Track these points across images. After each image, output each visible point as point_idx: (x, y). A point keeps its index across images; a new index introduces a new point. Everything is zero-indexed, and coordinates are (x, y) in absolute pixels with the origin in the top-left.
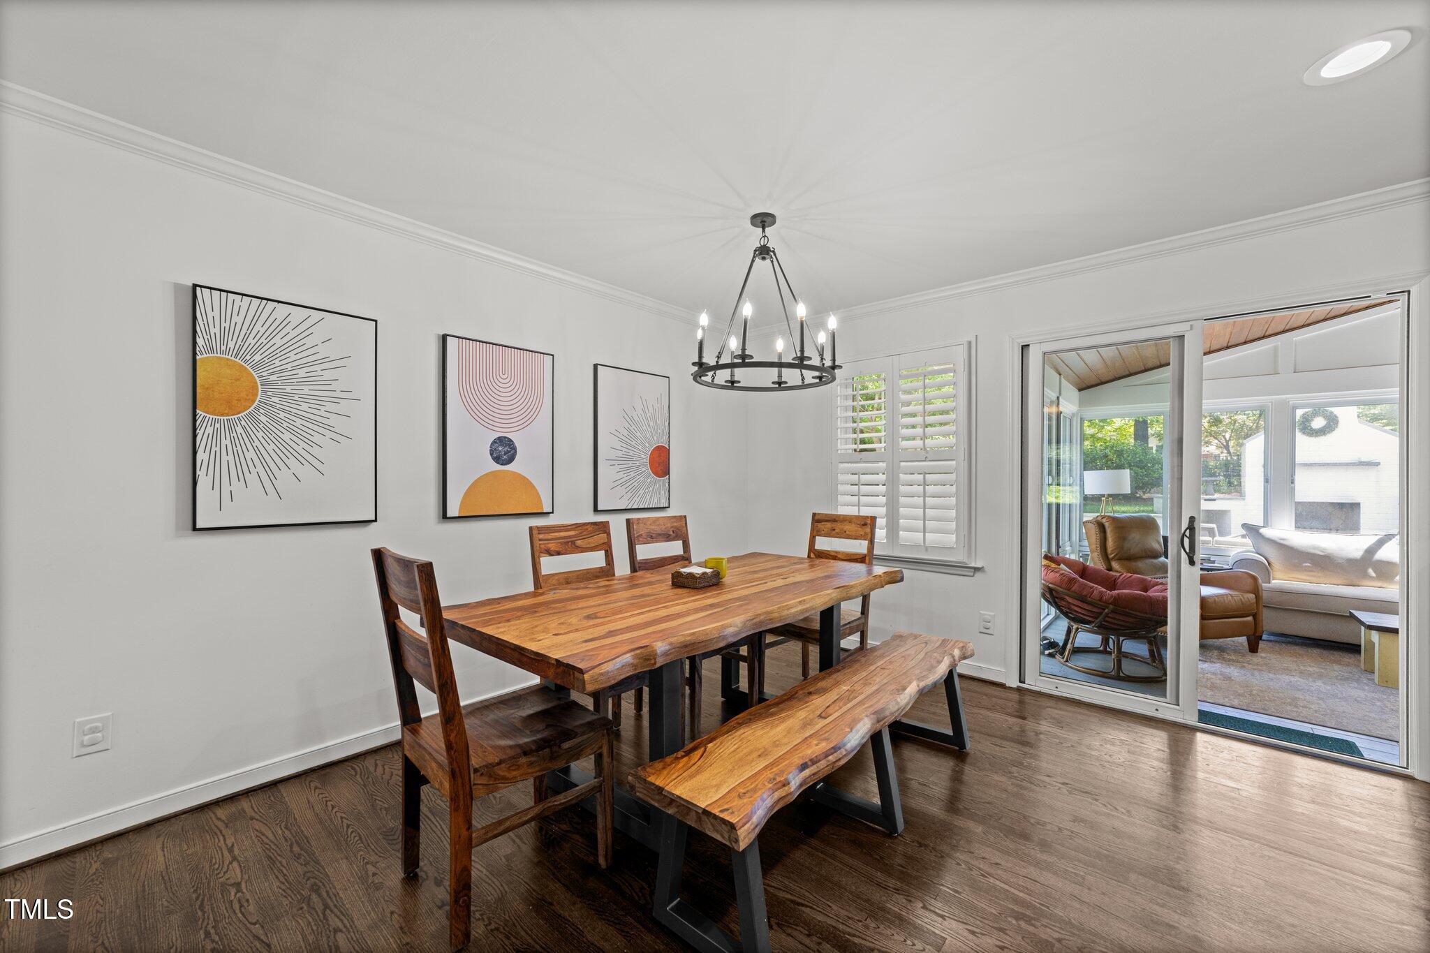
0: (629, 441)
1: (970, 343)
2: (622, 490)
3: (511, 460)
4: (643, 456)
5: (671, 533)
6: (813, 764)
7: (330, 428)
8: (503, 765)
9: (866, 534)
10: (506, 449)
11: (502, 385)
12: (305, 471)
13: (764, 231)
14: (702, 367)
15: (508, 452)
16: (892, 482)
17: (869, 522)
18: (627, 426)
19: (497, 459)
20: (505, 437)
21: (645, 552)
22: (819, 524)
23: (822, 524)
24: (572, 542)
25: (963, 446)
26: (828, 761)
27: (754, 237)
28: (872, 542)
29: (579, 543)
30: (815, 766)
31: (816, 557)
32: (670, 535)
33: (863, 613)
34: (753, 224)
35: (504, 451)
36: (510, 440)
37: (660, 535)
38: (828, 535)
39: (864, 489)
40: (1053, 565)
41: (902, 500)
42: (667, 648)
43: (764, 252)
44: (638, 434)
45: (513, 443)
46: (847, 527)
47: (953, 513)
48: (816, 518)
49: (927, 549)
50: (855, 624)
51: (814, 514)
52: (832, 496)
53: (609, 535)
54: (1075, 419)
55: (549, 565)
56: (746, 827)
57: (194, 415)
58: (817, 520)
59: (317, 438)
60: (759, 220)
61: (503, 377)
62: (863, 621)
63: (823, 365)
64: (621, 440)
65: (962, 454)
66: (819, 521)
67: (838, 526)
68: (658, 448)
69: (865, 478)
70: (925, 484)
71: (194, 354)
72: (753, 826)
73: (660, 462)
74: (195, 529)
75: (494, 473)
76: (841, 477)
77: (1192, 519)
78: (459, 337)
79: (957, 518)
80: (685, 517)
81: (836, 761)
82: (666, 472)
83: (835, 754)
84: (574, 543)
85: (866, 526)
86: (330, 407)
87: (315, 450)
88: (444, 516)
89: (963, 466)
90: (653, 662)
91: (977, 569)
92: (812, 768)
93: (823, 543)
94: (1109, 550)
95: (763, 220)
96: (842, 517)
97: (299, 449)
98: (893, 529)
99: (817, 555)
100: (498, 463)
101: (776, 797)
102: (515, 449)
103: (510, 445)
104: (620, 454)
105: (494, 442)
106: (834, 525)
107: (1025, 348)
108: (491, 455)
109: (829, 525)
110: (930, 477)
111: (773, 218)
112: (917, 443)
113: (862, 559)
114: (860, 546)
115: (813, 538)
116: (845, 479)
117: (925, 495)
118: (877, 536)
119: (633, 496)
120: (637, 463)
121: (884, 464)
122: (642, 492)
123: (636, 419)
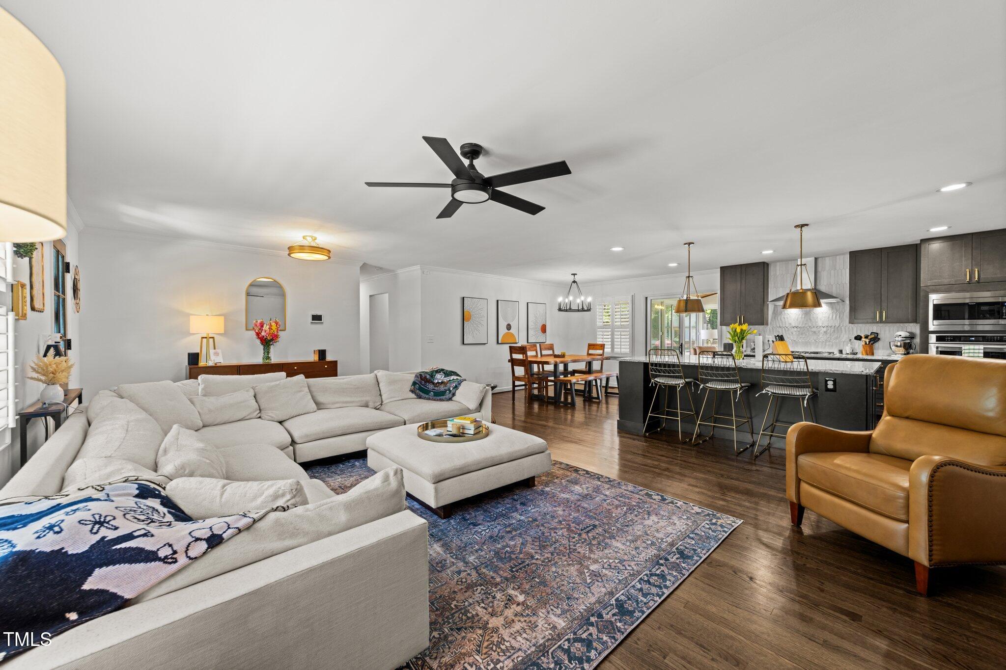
0: (536, 323)
1: (633, 296)
2: (534, 337)
3: (510, 329)
4: (540, 327)
5: (550, 348)
7: (481, 323)
11: (509, 311)
12: (477, 333)
14: (560, 310)
16: (613, 335)
17: (603, 345)
18: (535, 319)
21: (544, 352)
23: (591, 346)
25: (631, 325)
28: (604, 350)
33: (601, 368)
35: (509, 327)
36: (510, 324)
37: (547, 348)
38: (592, 349)
39: (605, 337)
41: (615, 340)
43: (574, 282)
44: (538, 321)
46: (597, 347)
47: (628, 347)
49: (622, 354)
51: (588, 344)
52: (596, 338)
57: (464, 322)
59: (479, 326)
61: (509, 308)
62: (601, 370)
63: (587, 309)
64: (534, 323)
65: (630, 326)
68: (543, 325)
69: (604, 333)
70: (621, 335)
71: (463, 310)
73: (544, 329)
74: (463, 344)
75: (507, 333)
76: (598, 333)
78: (500, 300)
79: (629, 348)
80: (553, 344)
82: (545, 332)
85: (602, 347)
86: (481, 319)
87: (479, 328)
88: (498, 343)
89: (631, 330)
93: (591, 352)
95: (574, 275)
96: (597, 344)
97: (477, 328)
98: (613, 348)
99: (589, 354)
100: (508, 330)
102: (511, 327)
104: (534, 327)
105: (508, 325)
106: (594, 346)
107: (646, 298)
108: (507, 328)
110: (622, 333)
111: (576, 274)
112: (619, 323)
113: (601, 355)
114: (600, 352)
115: (588, 351)
116: (599, 333)
117: (621, 338)
118: (605, 350)
119: (537, 339)
120: (538, 329)
121: (610, 329)
122: (539, 338)
123: (538, 317)
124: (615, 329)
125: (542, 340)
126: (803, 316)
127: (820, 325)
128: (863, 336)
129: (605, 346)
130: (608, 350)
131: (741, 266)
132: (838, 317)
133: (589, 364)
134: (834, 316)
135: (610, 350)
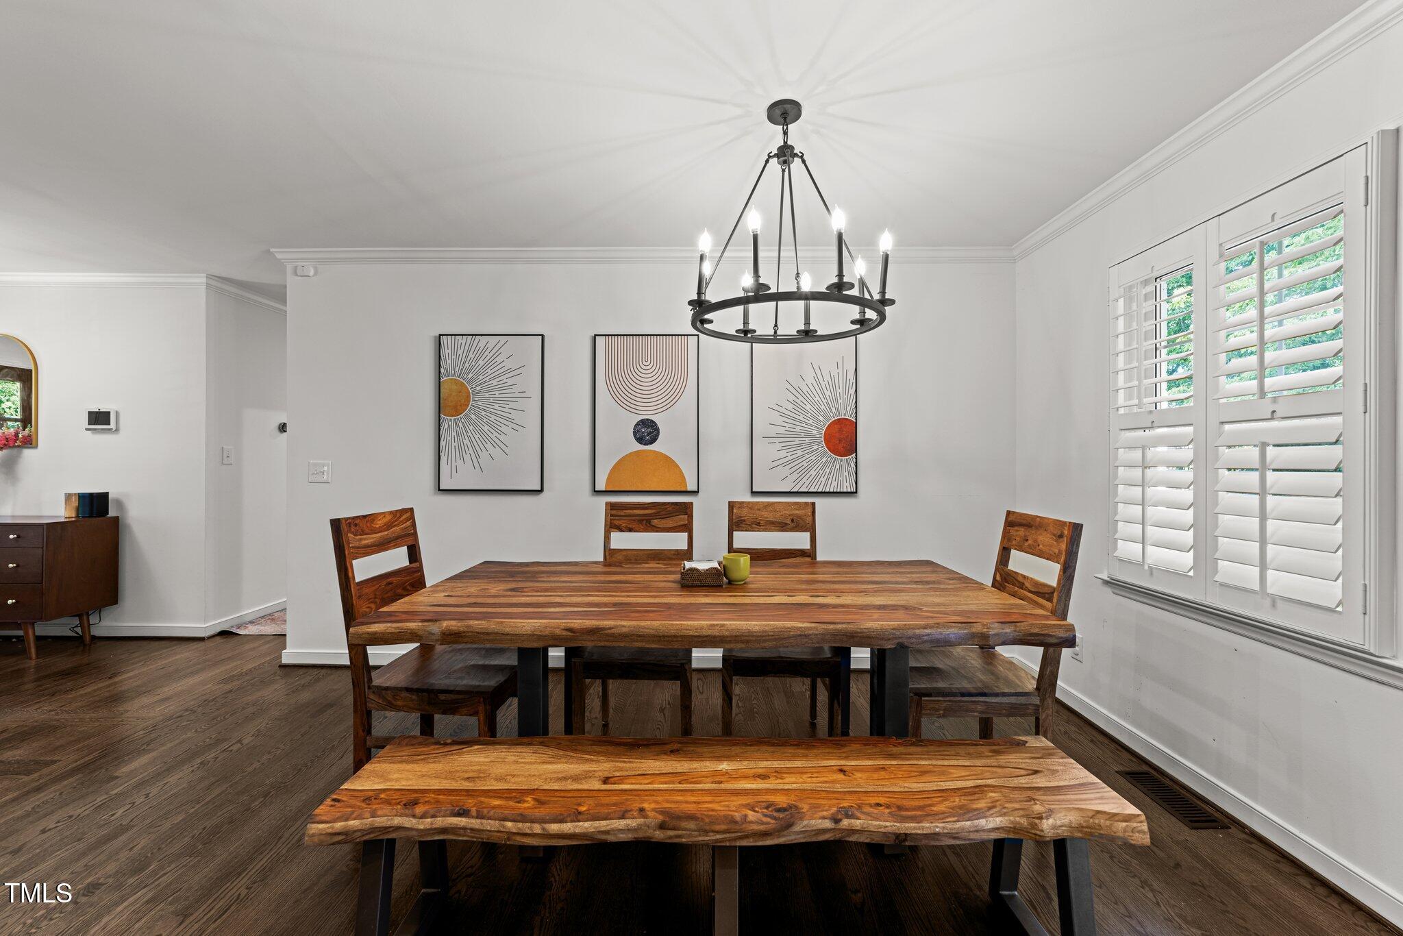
0: (795, 416)
2: (785, 471)
3: (653, 440)
4: (815, 432)
5: (789, 522)
6: (477, 818)
7: (511, 420)
8: (389, 692)
9: (1060, 552)
10: (649, 430)
11: (647, 372)
12: (496, 452)
15: (650, 433)
17: (1066, 533)
18: (791, 398)
19: (640, 440)
20: (648, 419)
22: (1017, 533)
23: (1023, 532)
24: (647, 520)
26: (503, 826)
27: (773, 136)
29: (655, 522)
30: (478, 821)
31: (1004, 583)
32: (786, 524)
34: (771, 119)
35: (647, 432)
36: (653, 422)
37: (772, 523)
38: (1022, 549)
43: (785, 154)
44: (808, 407)
45: (656, 424)
46: (1042, 538)
48: (1011, 518)
51: (1009, 513)
53: (691, 517)
55: (621, 541)
56: (321, 826)
57: (439, 417)
58: (1014, 522)
59: (504, 429)
60: (778, 112)
61: (644, 363)
64: (783, 415)
66: (1017, 527)
67: (1030, 535)
68: (841, 423)
71: (440, 379)
72: (330, 831)
73: (843, 439)
74: (439, 489)
75: (637, 453)
78: (605, 335)
81: (518, 834)
82: (851, 451)
83: (520, 825)
84: (649, 521)
86: (512, 405)
87: (502, 437)
88: (594, 490)
92: (473, 821)
95: (784, 112)
96: (1038, 520)
97: (493, 437)
98: (1203, 548)
99: (1005, 580)
100: (641, 444)
101: (396, 822)
102: (657, 430)
103: (652, 426)
104: (782, 430)
105: (637, 424)
106: (1030, 532)
108: (635, 436)
110: (1278, 455)
115: (1003, 556)
119: (801, 478)
120: (807, 440)
121: (1191, 429)
122: (813, 473)
123: (805, 389)
124: (1227, 427)
125: (834, 483)
135: (1188, 559)
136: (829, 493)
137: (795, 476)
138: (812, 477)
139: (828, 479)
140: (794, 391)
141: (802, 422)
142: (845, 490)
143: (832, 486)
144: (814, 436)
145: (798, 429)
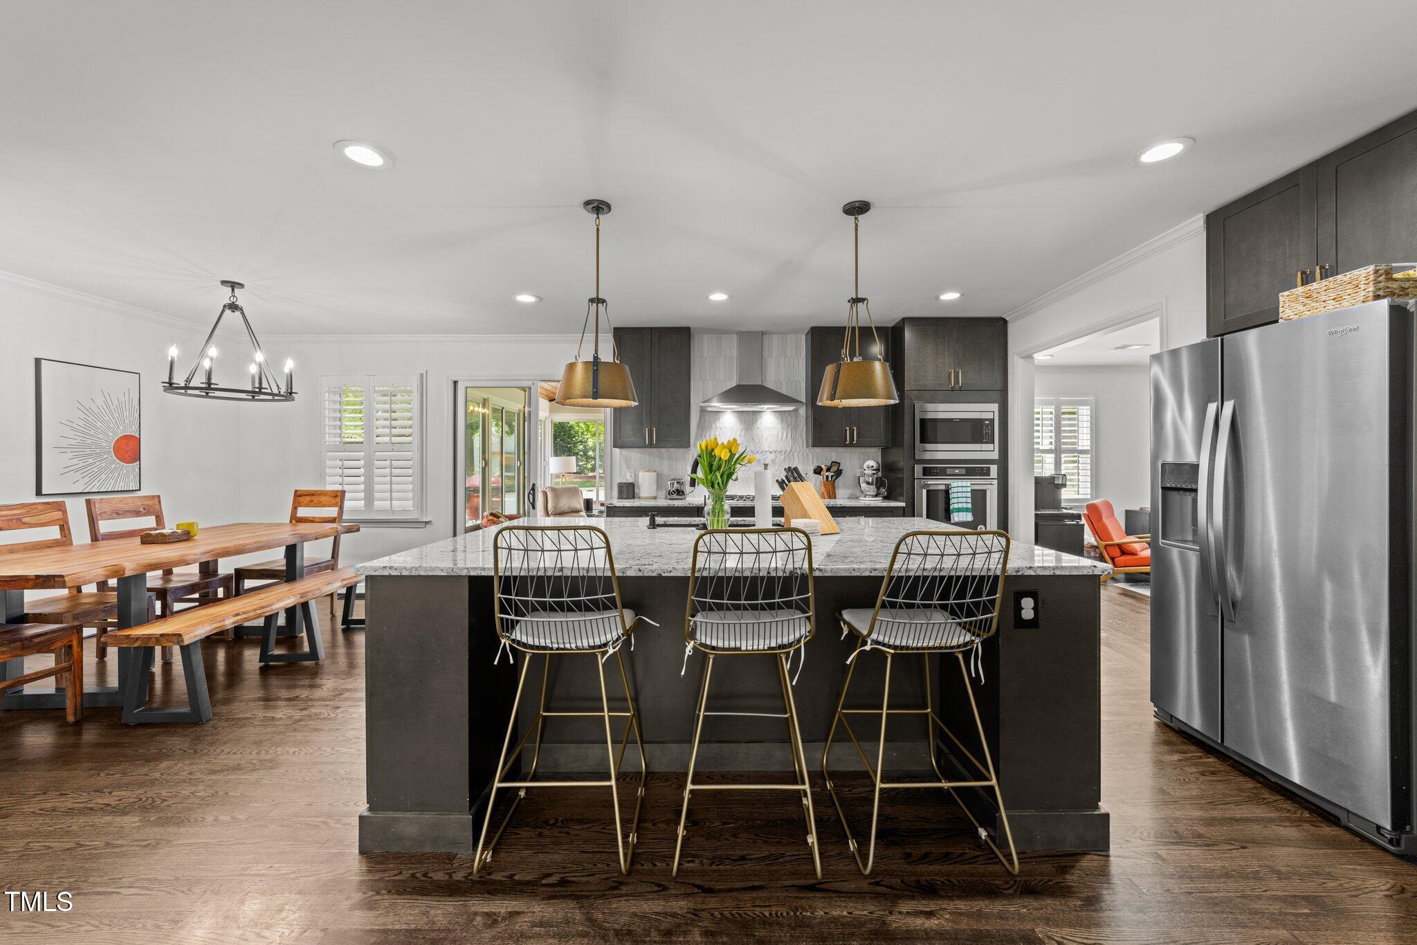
0: (88, 431)
1: (422, 375)
2: (77, 476)
4: (105, 445)
5: (142, 510)
6: (244, 614)
9: (337, 503)
13: (233, 290)
16: (369, 466)
17: (339, 494)
18: (83, 416)
21: (110, 526)
22: (300, 499)
23: (303, 498)
24: (18, 519)
25: (417, 443)
26: (256, 613)
28: (341, 508)
29: (26, 520)
31: (297, 522)
32: (139, 512)
33: (333, 557)
34: (224, 287)
37: (128, 511)
38: (308, 505)
39: (347, 472)
40: (495, 519)
41: (376, 479)
42: (135, 566)
43: (233, 307)
44: (99, 424)
46: (323, 499)
47: (411, 495)
48: (298, 493)
49: (393, 512)
50: (323, 565)
51: (296, 491)
52: (322, 476)
53: (64, 513)
54: (547, 421)
56: (189, 635)
58: (298, 495)
62: (333, 562)
63: (280, 392)
64: (73, 429)
65: (416, 447)
66: (300, 496)
67: (315, 499)
68: (126, 437)
69: (347, 463)
70: (392, 468)
72: (195, 635)
73: (129, 449)
76: (328, 464)
77: (534, 485)
79: (413, 498)
80: (159, 496)
81: (262, 613)
82: (136, 458)
83: (262, 610)
84: (20, 520)
85: (338, 497)
89: (416, 454)
90: (122, 573)
91: (427, 523)
92: (243, 616)
93: (302, 512)
94: (549, 509)
95: (233, 285)
96: (318, 491)
98: (369, 498)
101: (214, 626)
104: (73, 442)
106: (312, 498)
107: (455, 383)
109: (308, 498)
110: (395, 463)
111: (241, 286)
112: (387, 439)
113: (333, 520)
114: (332, 512)
115: (295, 509)
116: (332, 462)
117: (391, 476)
118: (347, 504)
119: (92, 481)
120: (98, 451)
121: (362, 453)
122: (103, 476)
123: (96, 410)
124: (377, 453)
125: (122, 484)
126: (743, 433)
127: (767, 449)
128: (823, 466)
129: (347, 495)
130: (354, 504)
131: (651, 330)
132: (789, 435)
133: (291, 551)
134: (785, 434)
135: (362, 503)
136: (118, 491)
137: (87, 479)
138: (102, 480)
139: (116, 481)
140: (87, 412)
141: (94, 436)
142: (131, 489)
143: (120, 486)
144: (104, 447)
145: (89, 441)
